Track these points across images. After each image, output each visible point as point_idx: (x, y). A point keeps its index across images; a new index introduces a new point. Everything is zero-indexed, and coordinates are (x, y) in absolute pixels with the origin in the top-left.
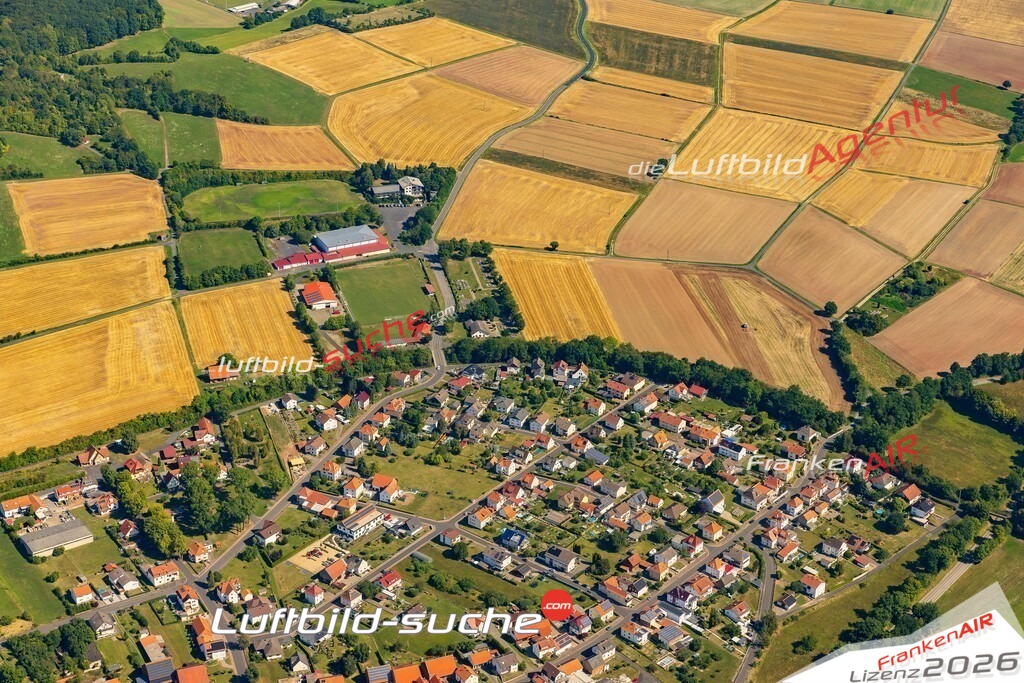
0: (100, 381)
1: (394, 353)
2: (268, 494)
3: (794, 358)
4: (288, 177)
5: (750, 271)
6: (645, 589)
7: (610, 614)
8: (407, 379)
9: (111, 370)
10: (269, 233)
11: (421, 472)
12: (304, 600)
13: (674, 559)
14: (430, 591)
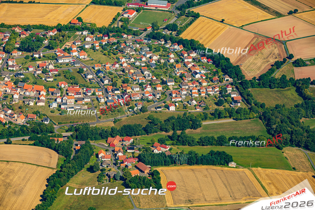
1: (130, 31)
5: (281, 43)
6: (119, 92)
8: (125, 36)
9: (48, 16)
11: (99, 56)
12: (28, 69)
13: (138, 89)
14: (62, 77)
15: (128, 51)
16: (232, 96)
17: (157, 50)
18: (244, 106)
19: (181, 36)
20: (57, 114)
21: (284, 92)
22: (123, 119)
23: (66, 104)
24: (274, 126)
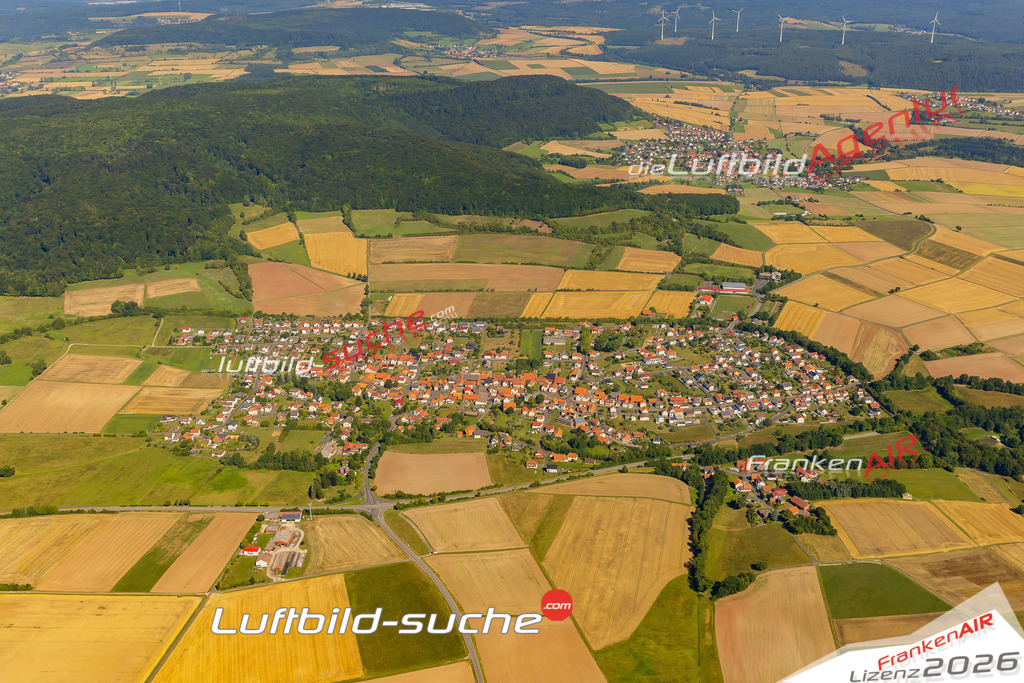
0: (607, 307)
1: (714, 321)
2: (632, 347)
3: (880, 359)
4: (733, 265)
5: (896, 331)
6: (731, 401)
7: (710, 403)
8: (712, 328)
9: (614, 306)
10: (706, 280)
11: (689, 354)
12: (614, 374)
13: (752, 397)
14: (656, 383)
15: (722, 347)
16: (867, 402)
17: (754, 345)
18: (886, 416)
19: (774, 326)
20: (666, 430)
21: (925, 394)
22: (747, 435)
23: (674, 418)
24: (935, 442)
